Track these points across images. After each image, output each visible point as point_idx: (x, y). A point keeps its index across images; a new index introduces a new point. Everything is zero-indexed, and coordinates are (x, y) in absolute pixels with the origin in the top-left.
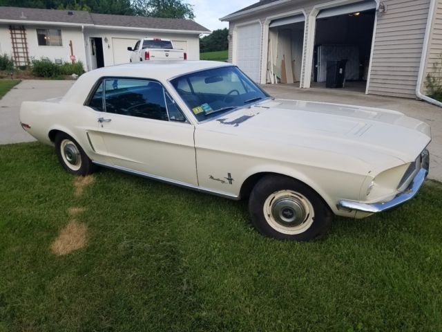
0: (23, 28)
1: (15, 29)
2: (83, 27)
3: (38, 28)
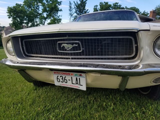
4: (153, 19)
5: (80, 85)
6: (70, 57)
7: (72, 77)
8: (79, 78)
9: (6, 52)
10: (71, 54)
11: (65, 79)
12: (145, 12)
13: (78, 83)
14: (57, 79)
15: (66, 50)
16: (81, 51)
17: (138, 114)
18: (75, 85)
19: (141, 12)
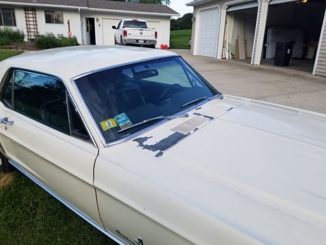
0: (33, 9)
1: (28, 10)
2: (79, 9)
3: (46, 10)
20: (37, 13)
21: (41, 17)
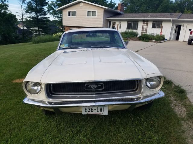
0: (148, 21)
1: (145, 22)
2: (172, 20)
3: (154, 21)
4: (122, 13)
5: (103, 112)
6: (94, 93)
7: (97, 108)
8: (103, 108)
9: (25, 92)
10: (95, 91)
11: (91, 110)
12: (112, 2)
13: (102, 111)
14: (85, 110)
15: (92, 89)
16: (103, 89)
17: (136, 122)
18: (100, 112)
19: (108, 2)
20: (148, 23)
21: (150, 24)
